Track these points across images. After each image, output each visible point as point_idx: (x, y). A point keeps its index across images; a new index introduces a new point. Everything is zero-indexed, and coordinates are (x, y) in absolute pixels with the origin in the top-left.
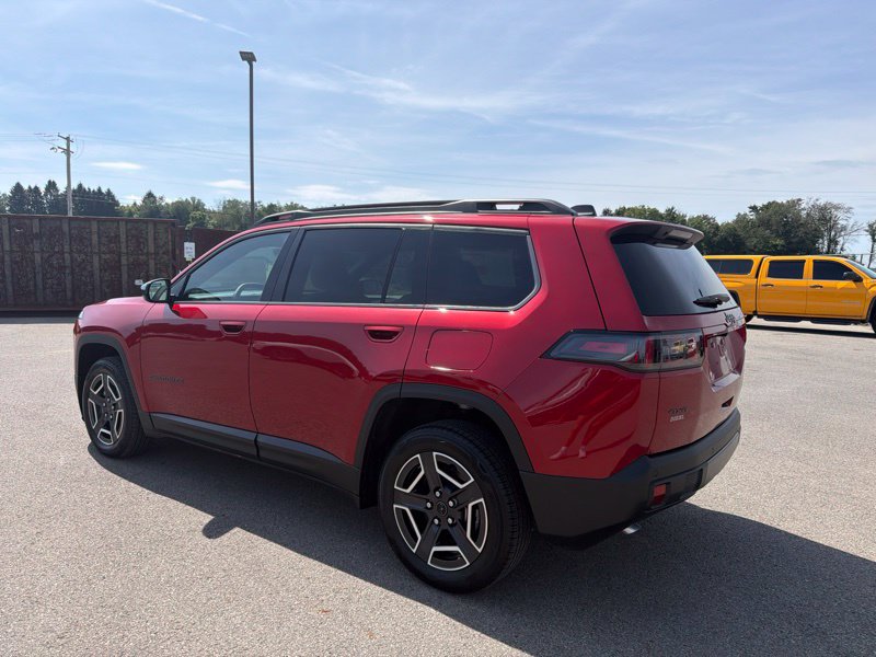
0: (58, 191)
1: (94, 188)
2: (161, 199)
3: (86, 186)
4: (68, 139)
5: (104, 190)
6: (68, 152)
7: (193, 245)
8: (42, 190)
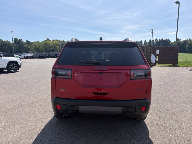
0: (157, 40)
1: (165, 39)
2: (181, 40)
3: (163, 39)
4: (153, 30)
5: (167, 39)
6: (152, 32)
7: (158, 51)
8: (155, 40)
